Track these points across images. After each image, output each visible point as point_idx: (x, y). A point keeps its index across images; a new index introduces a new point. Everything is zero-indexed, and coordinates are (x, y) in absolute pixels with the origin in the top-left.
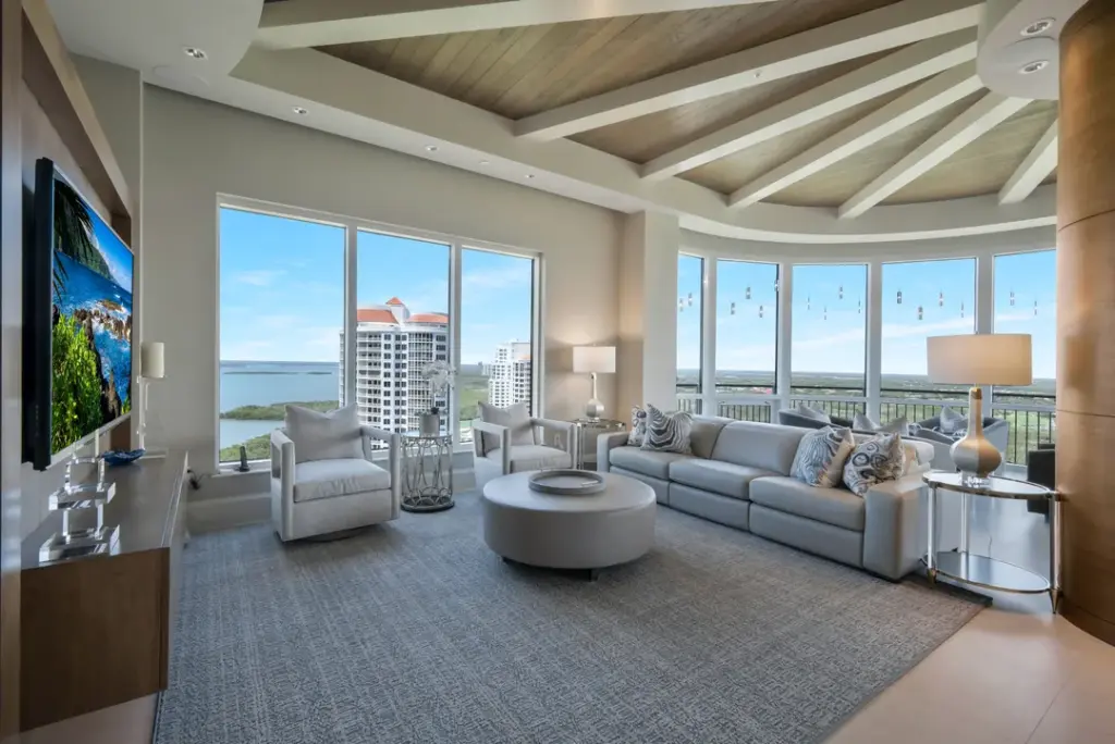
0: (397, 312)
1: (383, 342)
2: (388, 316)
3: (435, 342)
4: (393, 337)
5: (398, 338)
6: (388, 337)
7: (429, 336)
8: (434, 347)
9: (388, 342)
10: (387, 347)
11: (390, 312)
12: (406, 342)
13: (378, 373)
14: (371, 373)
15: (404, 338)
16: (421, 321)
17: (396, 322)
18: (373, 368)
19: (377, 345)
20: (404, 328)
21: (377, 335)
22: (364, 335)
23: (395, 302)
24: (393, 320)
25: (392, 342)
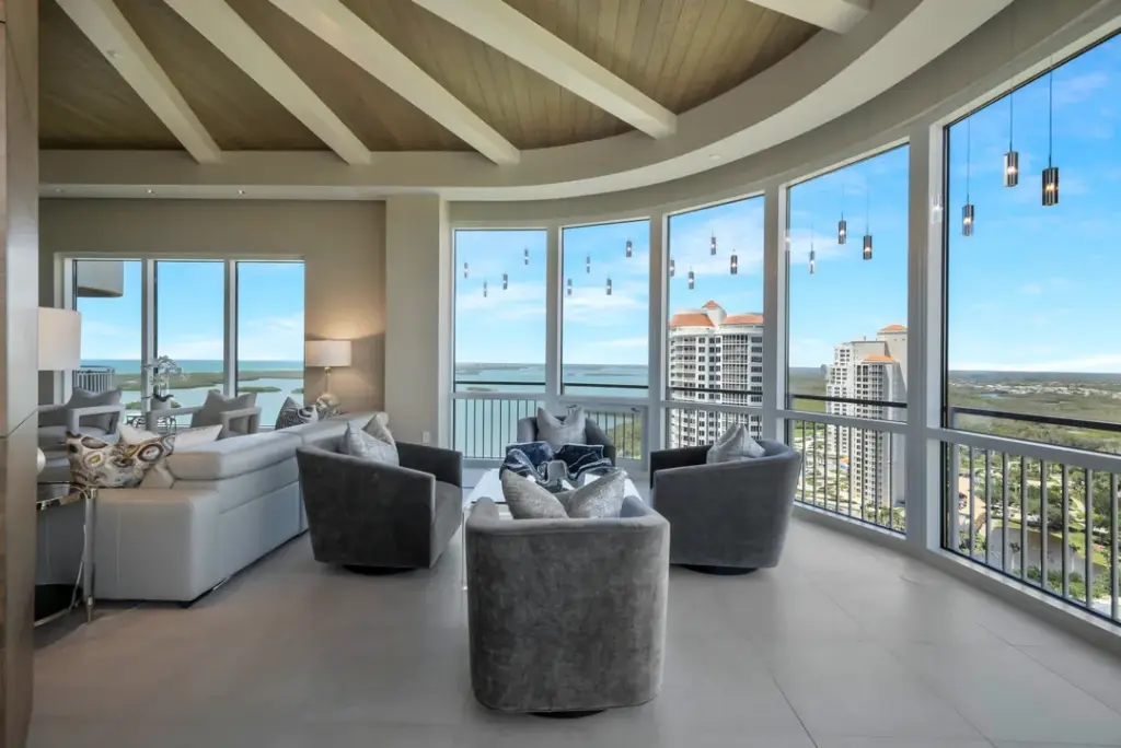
0: (714, 315)
1: (698, 345)
2: (705, 319)
3: (750, 344)
4: (707, 341)
5: (712, 341)
6: (702, 341)
7: (744, 337)
9: (702, 345)
10: (702, 350)
11: (706, 315)
12: (720, 345)
13: (693, 375)
14: (687, 375)
15: (719, 340)
16: (736, 322)
17: (712, 325)
18: (689, 371)
19: (693, 348)
20: (719, 331)
21: (692, 339)
22: (680, 338)
23: (711, 305)
24: (708, 322)
25: (706, 345)
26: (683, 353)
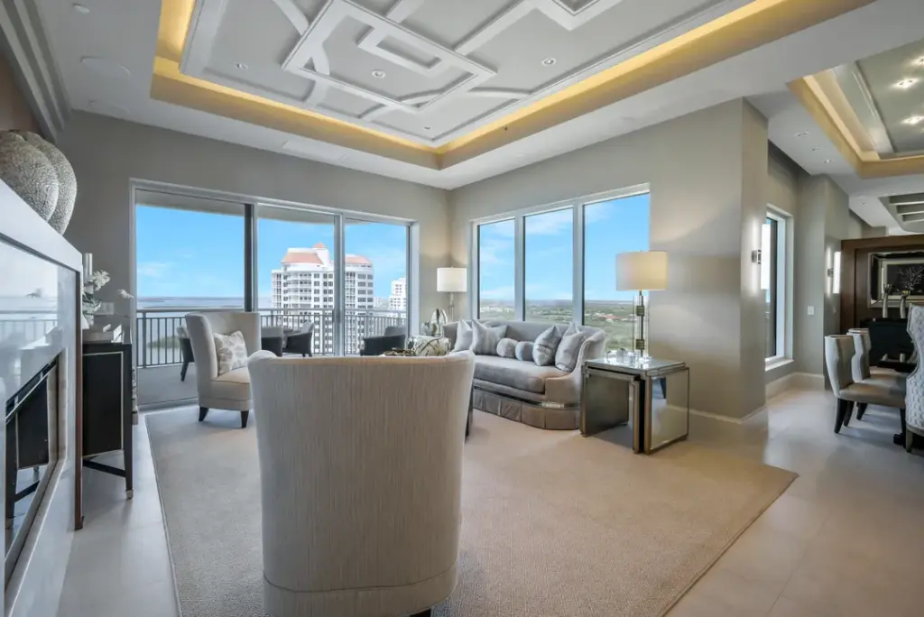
0: (322, 254)
1: (313, 279)
2: (315, 258)
3: (357, 279)
4: (321, 276)
5: (325, 276)
6: (317, 276)
7: (352, 274)
8: (356, 284)
9: (317, 280)
10: (317, 284)
11: (316, 254)
12: (332, 280)
15: (330, 276)
17: (322, 263)
18: (304, 302)
19: (307, 282)
21: (307, 274)
22: (296, 274)
25: (321, 280)
26: (299, 286)
